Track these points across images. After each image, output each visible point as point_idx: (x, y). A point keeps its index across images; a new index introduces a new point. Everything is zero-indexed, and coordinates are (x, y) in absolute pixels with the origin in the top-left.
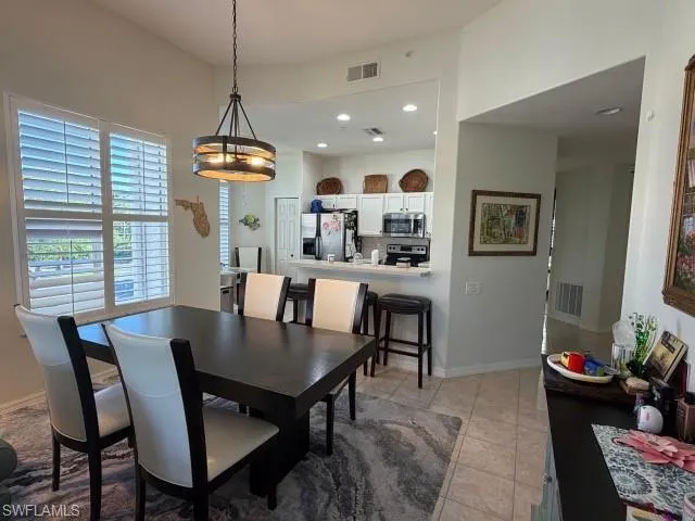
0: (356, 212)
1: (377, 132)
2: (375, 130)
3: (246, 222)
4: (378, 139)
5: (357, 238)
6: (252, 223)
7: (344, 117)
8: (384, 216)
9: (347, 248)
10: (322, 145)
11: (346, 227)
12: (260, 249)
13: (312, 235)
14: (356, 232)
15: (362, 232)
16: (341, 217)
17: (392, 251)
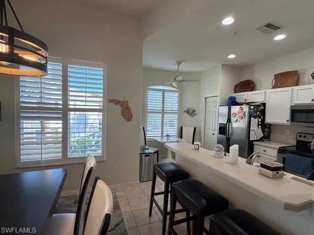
0: (264, 105)
1: (273, 28)
2: (269, 26)
3: (188, 112)
4: (280, 37)
5: (264, 125)
6: (191, 113)
7: (228, 21)
8: (292, 106)
9: (252, 133)
10: (232, 56)
11: (250, 116)
12: (195, 128)
13: (224, 121)
14: (263, 120)
15: (269, 120)
16: (246, 108)
17: (302, 139)
